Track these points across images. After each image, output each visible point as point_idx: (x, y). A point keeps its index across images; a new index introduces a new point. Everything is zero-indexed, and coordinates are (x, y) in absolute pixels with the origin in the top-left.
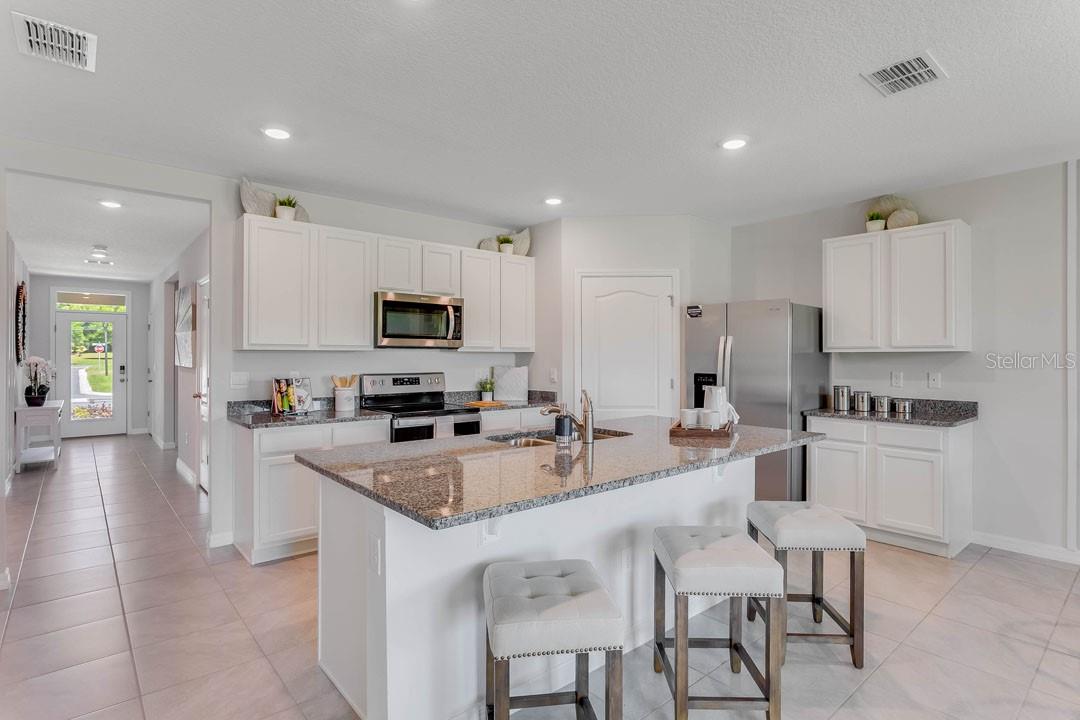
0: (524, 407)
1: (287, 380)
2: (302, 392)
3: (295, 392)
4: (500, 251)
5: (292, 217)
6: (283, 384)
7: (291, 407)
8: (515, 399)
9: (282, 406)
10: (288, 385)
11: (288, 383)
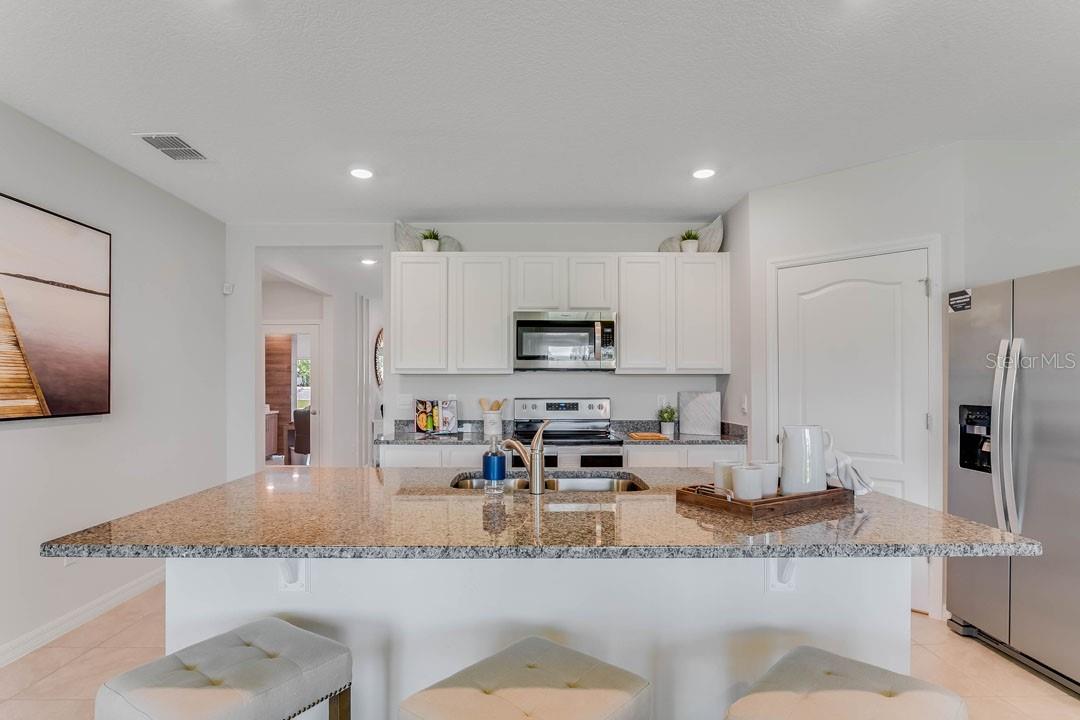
0: (714, 442)
1: (432, 403)
2: (448, 414)
3: (440, 414)
4: (681, 251)
5: (436, 248)
6: (429, 405)
7: (434, 428)
8: (703, 433)
9: (426, 426)
10: (433, 407)
11: (434, 404)
